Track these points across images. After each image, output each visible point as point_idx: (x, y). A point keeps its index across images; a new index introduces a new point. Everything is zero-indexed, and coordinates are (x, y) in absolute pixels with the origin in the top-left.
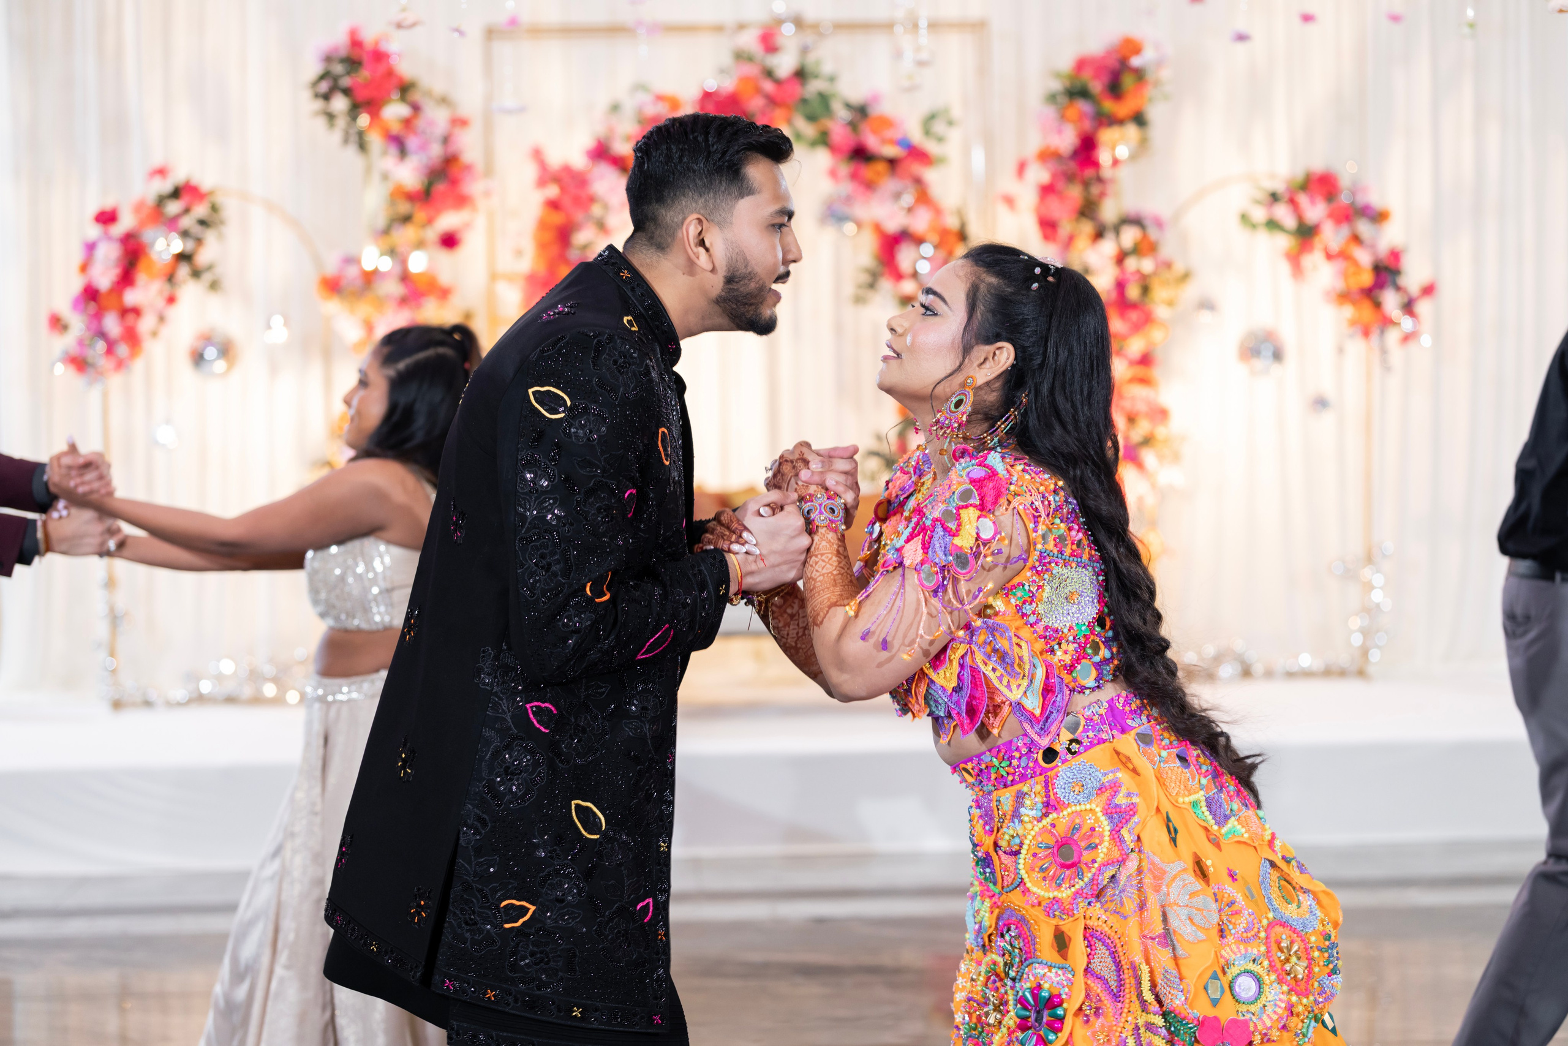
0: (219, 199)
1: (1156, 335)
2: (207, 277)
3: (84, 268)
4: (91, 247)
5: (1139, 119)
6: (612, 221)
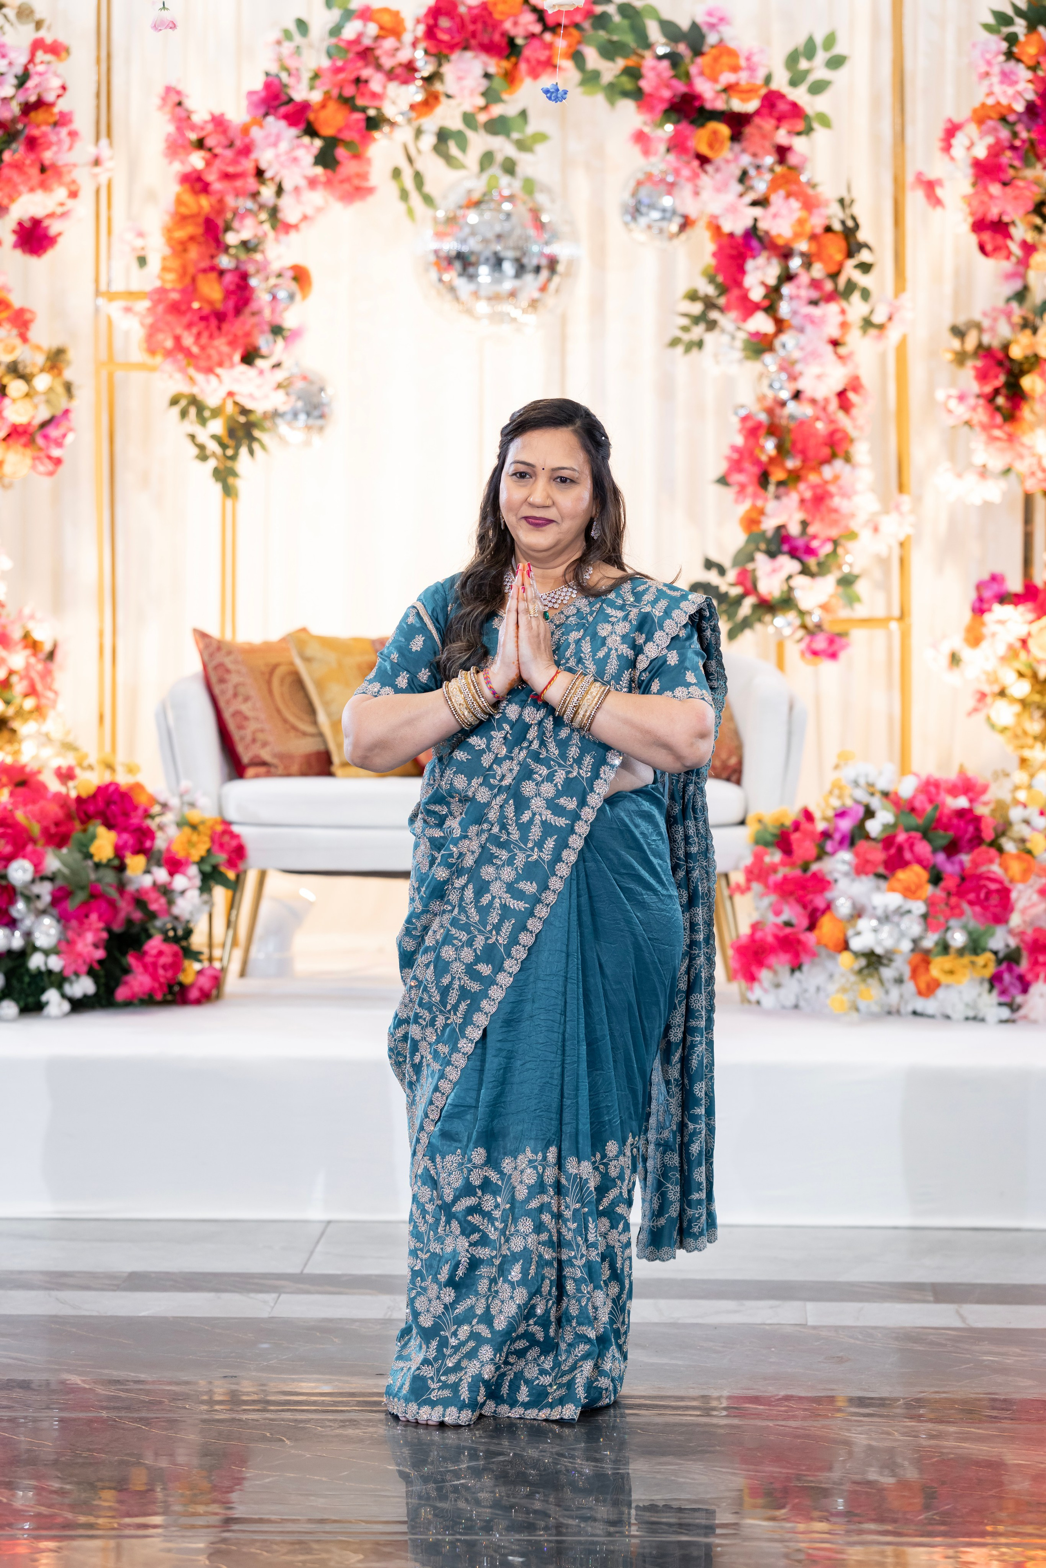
6: (290, 211)
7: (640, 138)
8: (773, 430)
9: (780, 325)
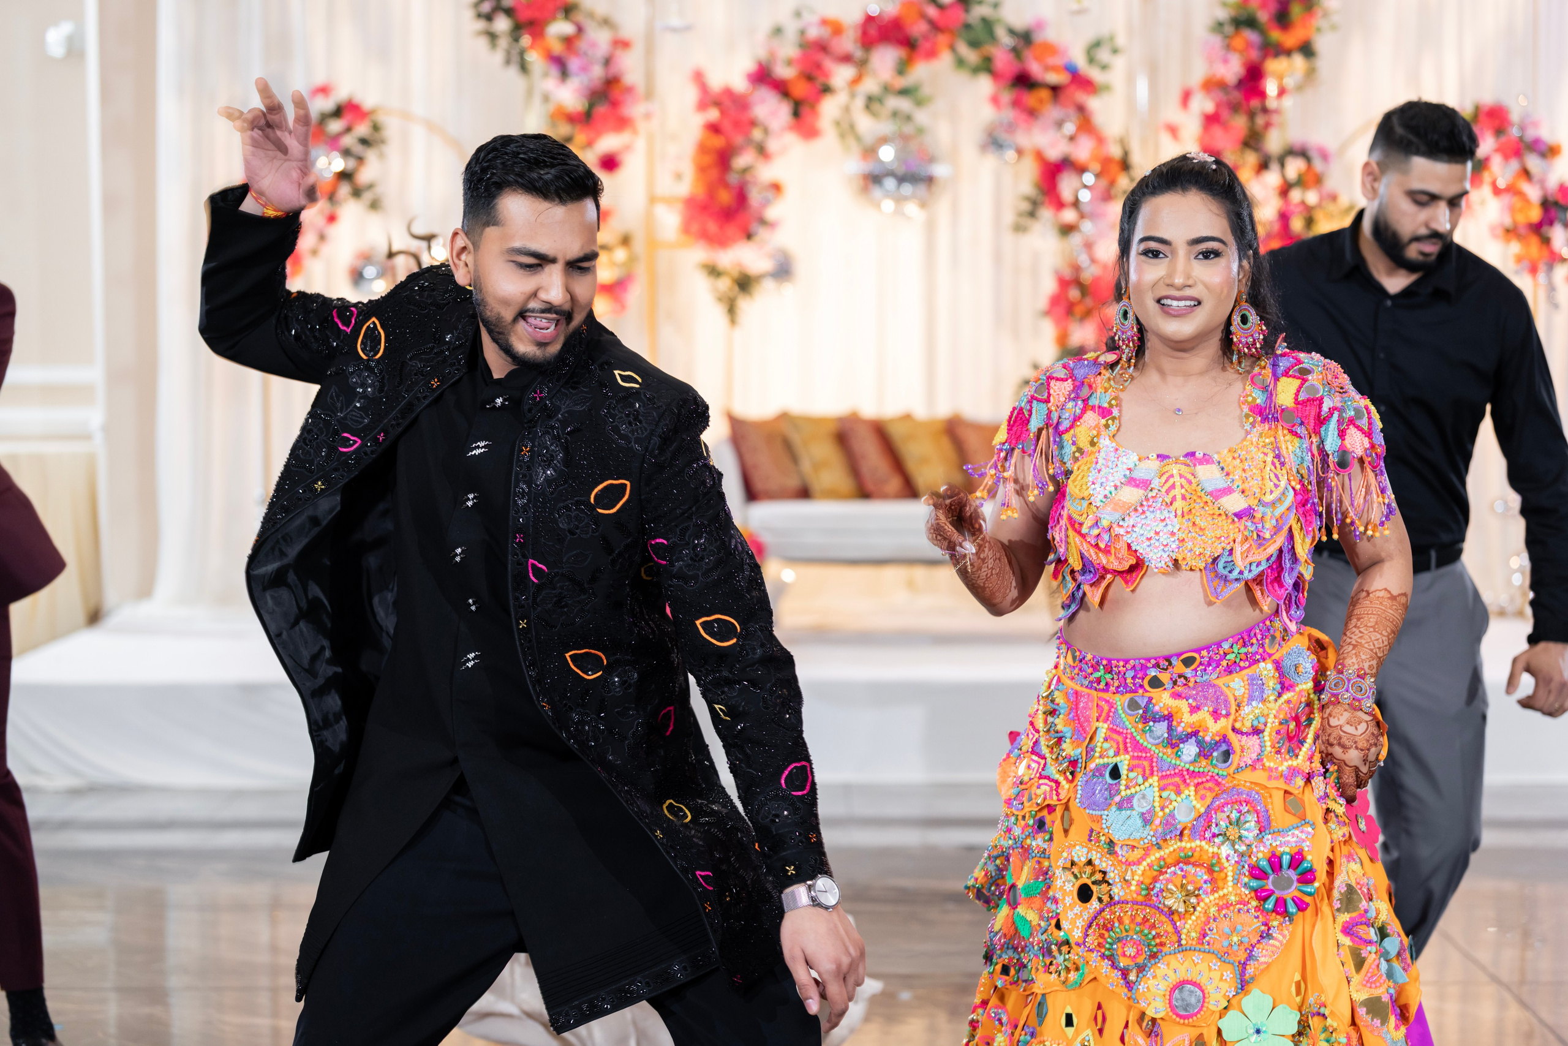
0: (382, 118)
2: (368, 196)
5: (1307, 50)
6: (772, 145)
7: (995, 100)
8: (1077, 282)
9: (1082, 216)
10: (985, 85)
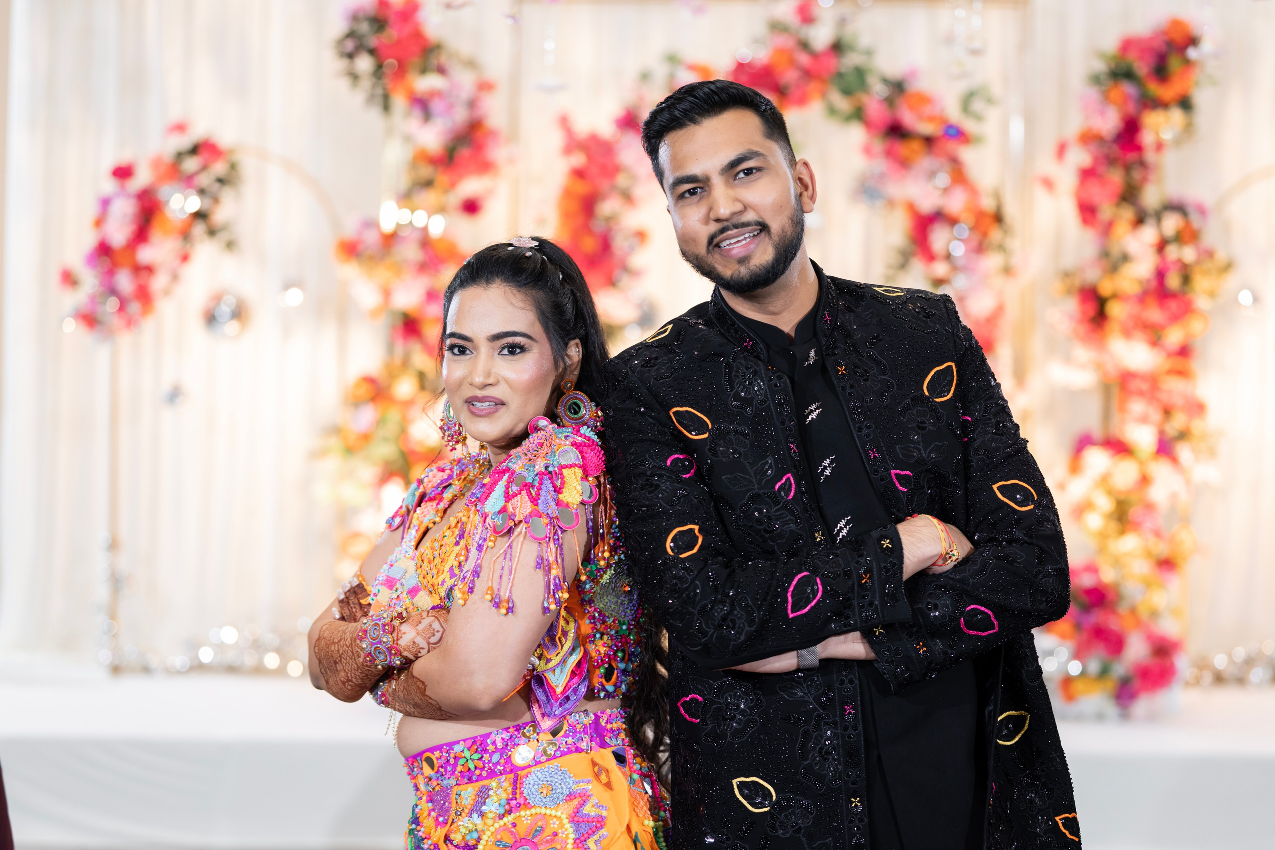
0: (239, 157)
1: (1196, 325)
2: (223, 237)
3: (99, 222)
4: (105, 203)
5: (1185, 104)
6: (637, 193)
7: (867, 150)
9: (955, 270)
10: (857, 134)
